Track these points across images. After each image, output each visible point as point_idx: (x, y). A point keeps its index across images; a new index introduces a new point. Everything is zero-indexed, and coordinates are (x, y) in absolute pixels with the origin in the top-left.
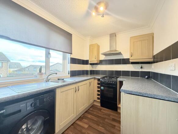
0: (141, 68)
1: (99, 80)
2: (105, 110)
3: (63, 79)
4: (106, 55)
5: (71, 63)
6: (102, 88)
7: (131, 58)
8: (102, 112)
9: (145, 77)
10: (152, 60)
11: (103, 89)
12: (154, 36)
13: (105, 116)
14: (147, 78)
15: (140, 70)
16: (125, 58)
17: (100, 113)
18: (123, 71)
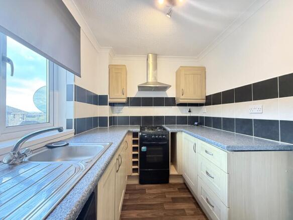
0: (190, 111)
1: (135, 135)
2: (151, 189)
3: (68, 144)
4: (141, 88)
5: (75, 100)
6: (144, 148)
7: (182, 97)
8: (150, 194)
9: (193, 124)
10: (204, 101)
11: (145, 150)
12: (206, 70)
13: (159, 201)
14: (197, 125)
15: (188, 115)
16: (169, 96)
17: (147, 197)
18: (167, 117)
